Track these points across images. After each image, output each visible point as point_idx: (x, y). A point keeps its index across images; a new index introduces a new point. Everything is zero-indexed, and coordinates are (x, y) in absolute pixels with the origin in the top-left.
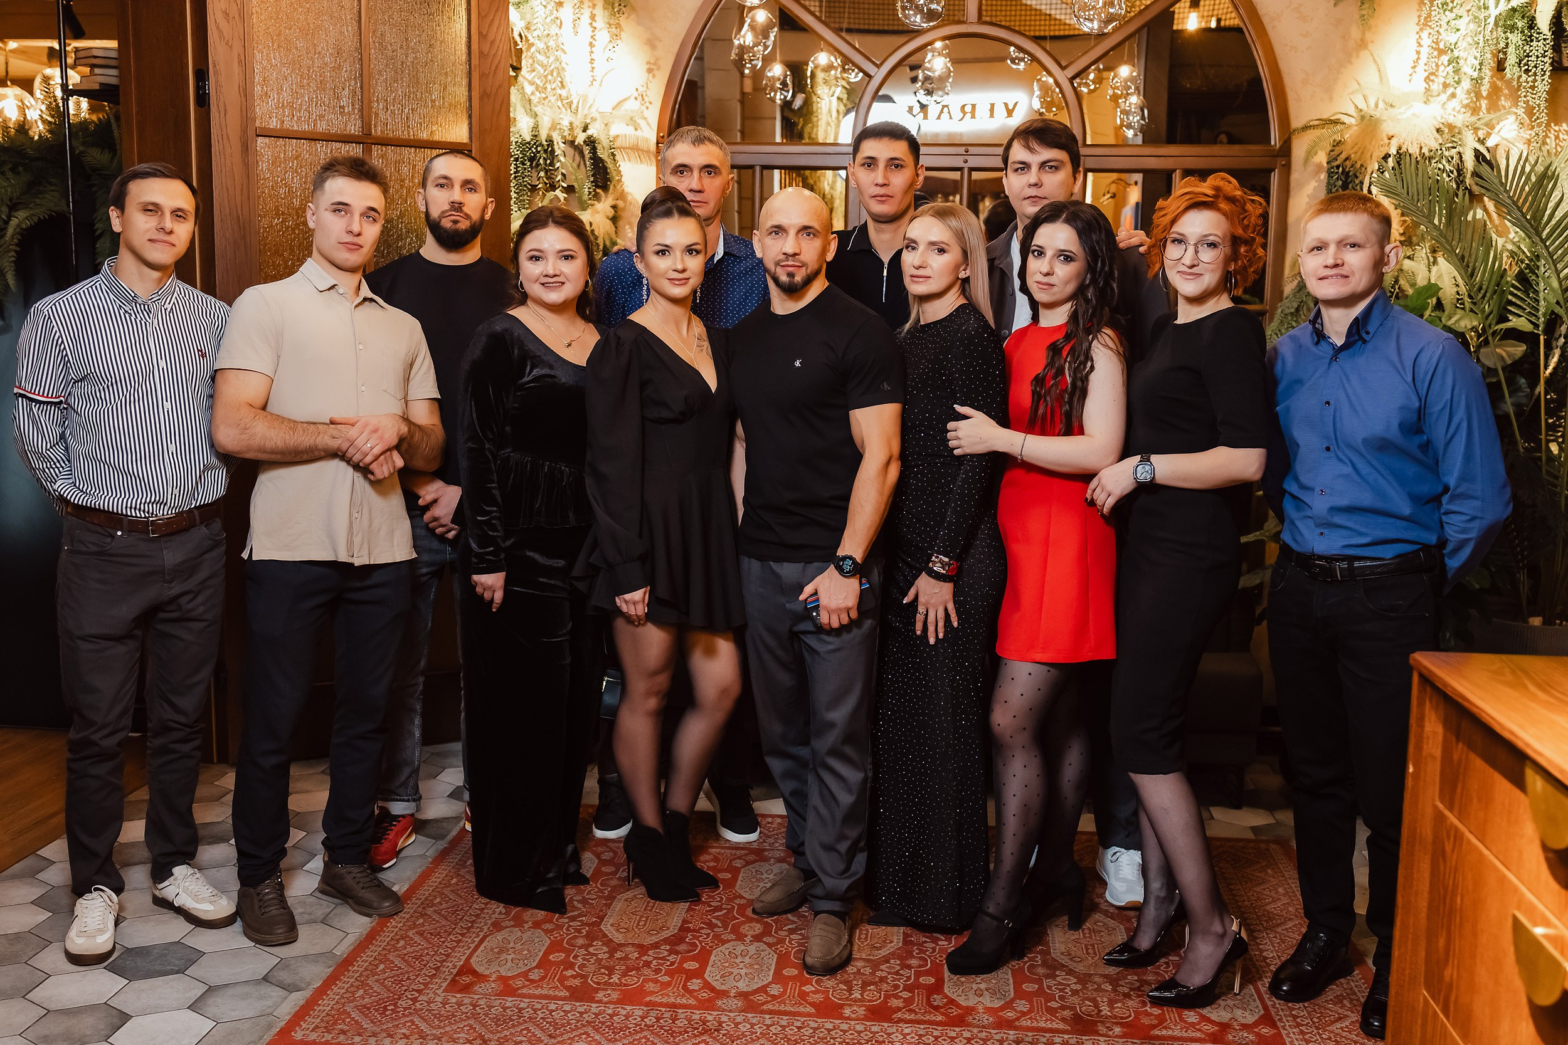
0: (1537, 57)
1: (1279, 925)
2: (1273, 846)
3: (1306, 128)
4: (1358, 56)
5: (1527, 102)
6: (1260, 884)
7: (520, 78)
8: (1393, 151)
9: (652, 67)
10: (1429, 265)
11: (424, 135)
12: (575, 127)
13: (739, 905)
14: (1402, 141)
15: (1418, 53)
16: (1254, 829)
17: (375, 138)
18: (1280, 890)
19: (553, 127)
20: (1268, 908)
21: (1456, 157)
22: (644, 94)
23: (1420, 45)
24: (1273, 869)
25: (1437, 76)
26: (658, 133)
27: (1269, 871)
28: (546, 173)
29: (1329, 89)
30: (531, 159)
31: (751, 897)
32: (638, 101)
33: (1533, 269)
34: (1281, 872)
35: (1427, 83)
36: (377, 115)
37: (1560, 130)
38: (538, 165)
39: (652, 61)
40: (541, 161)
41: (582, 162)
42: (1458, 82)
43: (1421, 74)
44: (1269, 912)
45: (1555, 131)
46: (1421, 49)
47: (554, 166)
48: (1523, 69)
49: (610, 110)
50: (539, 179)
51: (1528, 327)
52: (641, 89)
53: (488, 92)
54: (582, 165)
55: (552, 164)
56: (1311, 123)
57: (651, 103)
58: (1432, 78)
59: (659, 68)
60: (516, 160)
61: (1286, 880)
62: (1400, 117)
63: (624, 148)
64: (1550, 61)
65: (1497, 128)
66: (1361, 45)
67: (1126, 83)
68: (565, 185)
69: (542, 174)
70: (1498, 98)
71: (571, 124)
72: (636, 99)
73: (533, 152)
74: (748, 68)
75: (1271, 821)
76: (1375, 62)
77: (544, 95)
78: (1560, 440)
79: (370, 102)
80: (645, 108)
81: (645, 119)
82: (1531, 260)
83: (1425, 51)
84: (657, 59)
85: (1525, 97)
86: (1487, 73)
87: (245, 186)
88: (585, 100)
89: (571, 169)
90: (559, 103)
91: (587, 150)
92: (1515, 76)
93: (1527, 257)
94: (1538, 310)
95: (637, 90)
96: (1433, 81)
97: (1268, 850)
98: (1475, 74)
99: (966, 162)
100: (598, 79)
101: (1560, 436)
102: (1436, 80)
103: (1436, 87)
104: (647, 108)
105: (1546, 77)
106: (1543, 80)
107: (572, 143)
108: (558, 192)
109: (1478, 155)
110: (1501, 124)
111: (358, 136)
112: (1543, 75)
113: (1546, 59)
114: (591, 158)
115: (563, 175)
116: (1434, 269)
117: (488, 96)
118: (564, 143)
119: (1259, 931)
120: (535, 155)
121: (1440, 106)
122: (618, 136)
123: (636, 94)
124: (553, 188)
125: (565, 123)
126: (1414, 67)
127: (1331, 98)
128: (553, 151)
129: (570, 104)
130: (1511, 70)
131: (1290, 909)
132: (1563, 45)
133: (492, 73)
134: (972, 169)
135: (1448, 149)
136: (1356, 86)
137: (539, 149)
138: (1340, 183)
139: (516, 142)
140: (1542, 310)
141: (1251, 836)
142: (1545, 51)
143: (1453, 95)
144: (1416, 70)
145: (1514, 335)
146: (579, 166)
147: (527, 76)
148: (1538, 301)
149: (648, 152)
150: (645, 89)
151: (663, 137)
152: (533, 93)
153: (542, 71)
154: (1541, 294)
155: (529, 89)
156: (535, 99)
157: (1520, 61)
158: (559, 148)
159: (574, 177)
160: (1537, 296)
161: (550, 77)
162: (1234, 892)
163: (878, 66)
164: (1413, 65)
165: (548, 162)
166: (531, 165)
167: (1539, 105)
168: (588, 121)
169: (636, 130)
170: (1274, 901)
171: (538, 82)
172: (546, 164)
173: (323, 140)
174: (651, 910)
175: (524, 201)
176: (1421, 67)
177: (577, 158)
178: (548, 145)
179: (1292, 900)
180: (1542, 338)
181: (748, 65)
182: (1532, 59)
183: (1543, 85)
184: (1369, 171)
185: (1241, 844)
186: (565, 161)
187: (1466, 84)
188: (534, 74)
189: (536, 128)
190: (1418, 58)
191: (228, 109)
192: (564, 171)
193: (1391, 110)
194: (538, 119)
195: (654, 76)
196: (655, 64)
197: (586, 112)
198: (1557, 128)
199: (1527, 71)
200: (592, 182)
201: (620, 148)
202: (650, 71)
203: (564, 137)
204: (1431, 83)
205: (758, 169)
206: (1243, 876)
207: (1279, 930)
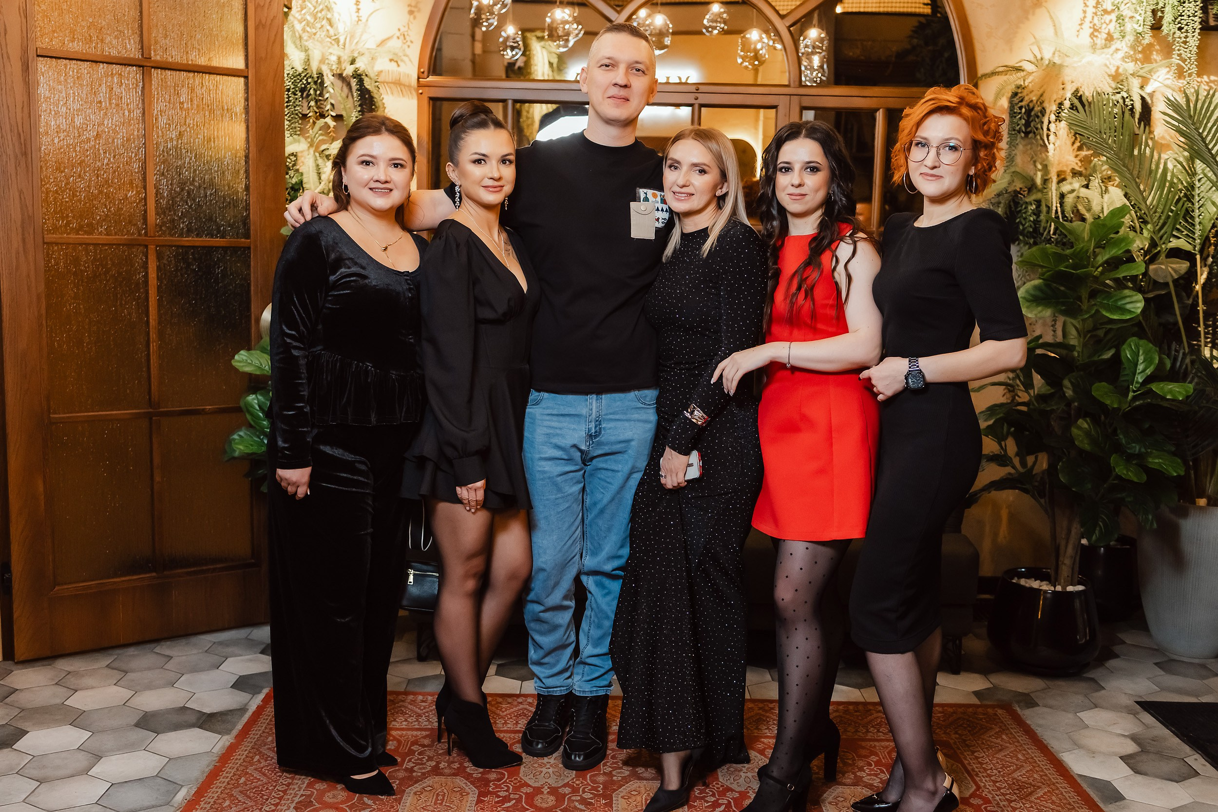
0: (1189, 16)
1: (1031, 794)
2: (1000, 711)
3: (994, 74)
4: (1034, 14)
5: (1180, 55)
6: (1001, 750)
7: (290, 18)
8: (1069, 95)
9: (413, 9)
10: (1102, 193)
11: (202, 61)
12: (342, 60)
13: (526, 794)
14: (1079, 85)
15: (1085, 12)
16: (977, 694)
17: (155, 61)
18: (1020, 756)
19: (323, 61)
20: (1015, 775)
21: (1121, 101)
22: (406, 34)
23: (1086, 5)
24: (1007, 734)
25: (1100, 32)
26: (419, 68)
27: (1004, 737)
28: (316, 102)
29: (1009, 41)
30: (302, 90)
31: (536, 785)
32: (400, 40)
33: (1189, 198)
34: (1015, 737)
35: (1092, 39)
36: (156, 43)
37: (1202, 82)
38: (308, 95)
39: (413, 4)
40: (312, 92)
41: (350, 94)
42: (1123, 37)
43: (1087, 30)
44: (1018, 781)
45: (1198, 82)
46: (1087, 9)
47: (323, 97)
48: (1178, 26)
49: (374, 46)
50: (309, 108)
51: (1188, 248)
52: (403, 29)
53: (263, 21)
54: (350, 96)
55: (321, 95)
56: (997, 70)
57: (412, 42)
58: (1096, 34)
59: (419, 11)
60: (288, 90)
61: (1021, 746)
62: (1075, 65)
63: (387, 83)
64: (1200, 20)
65: (1155, 77)
66: (1036, 4)
67: (815, 43)
68: (334, 114)
69: (312, 103)
70: (1151, 53)
71: (339, 58)
72: (398, 38)
73: (303, 84)
74: (485, 26)
75: (987, 685)
76: (1051, 17)
77: (314, 31)
78: (1210, 345)
79: (149, 29)
80: (406, 47)
81: (407, 56)
82: (1188, 190)
83: (1090, 10)
84: (417, 3)
85: (1179, 50)
86: (1147, 29)
87: (25, 103)
88: (352, 37)
89: (340, 98)
90: (328, 39)
91: (354, 82)
92: (1172, 32)
93: (1185, 187)
94: (1194, 233)
95: (399, 30)
96: (1096, 36)
97: (995, 714)
98: (1140, 29)
99: (696, 99)
100: (364, 19)
101: (1210, 342)
102: (1099, 36)
103: (1100, 40)
104: (409, 46)
105: (1196, 34)
106: (1193, 36)
107: (340, 76)
108: (329, 120)
109: (1143, 98)
110: (1158, 74)
111: (138, 59)
112: (1193, 32)
113: (1196, 19)
114: (358, 90)
115: (332, 105)
116: (1106, 196)
117: (264, 26)
118: (333, 76)
119: (1015, 801)
120: (306, 87)
121: (1108, 56)
122: (381, 71)
123: (398, 34)
124: (322, 116)
125: (334, 58)
126: (1081, 24)
127: (1011, 50)
128: (322, 83)
129: (337, 41)
130: (1168, 27)
131: (1035, 776)
132: (1210, 7)
133: (267, 6)
134: (702, 106)
135: (1114, 94)
136: (1034, 40)
137: (309, 80)
138: (1023, 121)
139: (289, 74)
140: (1198, 233)
141: (975, 701)
142: (1196, 12)
143: (1117, 50)
144: (1083, 26)
145: (1176, 253)
146: (347, 97)
147: (297, 15)
148: (1194, 225)
149: (409, 86)
150: (406, 29)
151: (423, 73)
152: (304, 30)
153: (313, 9)
154: (1197, 220)
155: (298, 27)
156: (305, 36)
157: (1176, 19)
158: (328, 80)
159: (342, 106)
160: (1194, 221)
161: (319, 15)
162: (980, 760)
163: (619, 12)
164: (1080, 23)
165: (318, 92)
166: (302, 96)
167: (1190, 58)
168: (356, 55)
169: (399, 66)
170: (1018, 769)
171: (309, 18)
172: (316, 94)
173: (103, 63)
174: (441, 804)
175: (295, 128)
176: (1087, 25)
177: (346, 90)
178: (318, 77)
179: (1034, 767)
180: (1198, 257)
181: (485, 24)
182: (1185, 17)
183: (1194, 41)
184: (1048, 111)
185: (971, 710)
186: (334, 92)
187: (1130, 38)
188: (303, 12)
189: (307, 61)
190: (1085, 17)
191: (8, 29)
192: (333, 102)
193: (1067, 59)
194: (310, 52)
195: (415, 18)
196: (416, 6)
197: (353, 47)
198: (1199, 80)
199: (1180, 29)
200: (359, 111)
201: (383, 83)
202: (411, 12)
203: (332, 70)
204: (1095, 39)
205: (510, 103)
206: (983, 743)
207: (1033, 799)
